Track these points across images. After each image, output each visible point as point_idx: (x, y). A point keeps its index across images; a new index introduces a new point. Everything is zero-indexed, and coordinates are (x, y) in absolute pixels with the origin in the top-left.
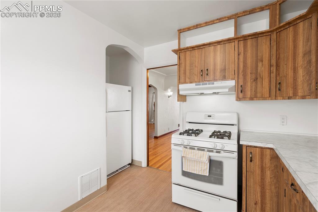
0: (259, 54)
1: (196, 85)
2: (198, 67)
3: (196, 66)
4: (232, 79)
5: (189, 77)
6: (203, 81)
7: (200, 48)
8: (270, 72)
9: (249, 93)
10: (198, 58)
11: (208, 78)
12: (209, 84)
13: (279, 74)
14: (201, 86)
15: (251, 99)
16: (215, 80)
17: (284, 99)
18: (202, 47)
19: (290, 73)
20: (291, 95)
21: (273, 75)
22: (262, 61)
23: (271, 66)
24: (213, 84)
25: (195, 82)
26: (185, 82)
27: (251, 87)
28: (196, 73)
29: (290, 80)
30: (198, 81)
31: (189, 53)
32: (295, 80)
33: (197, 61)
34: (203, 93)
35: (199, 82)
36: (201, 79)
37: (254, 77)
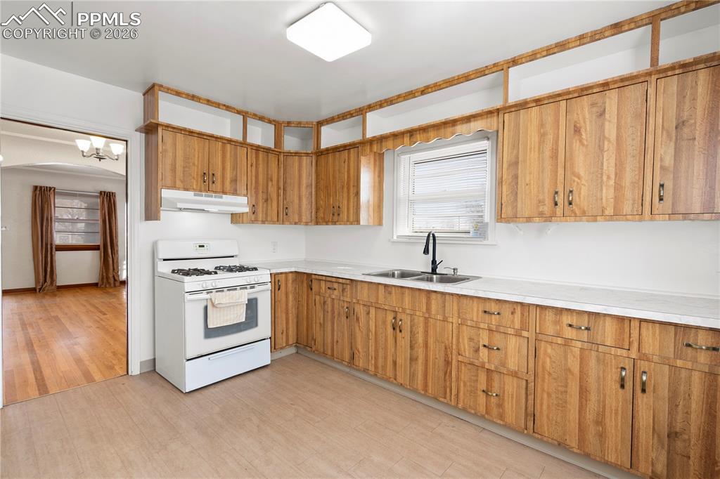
0: (269, 172)
1: (195, 195)
2: (198, 167)
3: (194, 164)
4: (244, 196)
5: (182, 179)
6: (205, 191)
7: (202, 137)
8: (278, 195)
9: (261, 215)
10: (198, 152)
11: (213, 187)
12: (215, 197)
13: (286, 199)
14: (203, 198)
15: (263, 222)
16: (224, 193)
17: (291, 224)
18: (205, 137)
19: (296, 201)
20: (297, 221)
21: (281, 198)
22: (272, 181)
23: (279, 188)
24: (221, 197)
25: (193, 189)
26: (174, 187)
27: (263, 207)
28: (195, 176)
29: (296, 206)
30: (199, 188)
31: (183, 139)
32: (300, 207)
33: (197, 156)
34: (203, 210)
35: (201, 191)
36: (203, 185)
37: (265, 197)
